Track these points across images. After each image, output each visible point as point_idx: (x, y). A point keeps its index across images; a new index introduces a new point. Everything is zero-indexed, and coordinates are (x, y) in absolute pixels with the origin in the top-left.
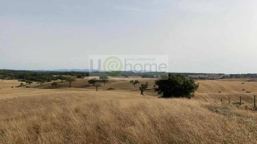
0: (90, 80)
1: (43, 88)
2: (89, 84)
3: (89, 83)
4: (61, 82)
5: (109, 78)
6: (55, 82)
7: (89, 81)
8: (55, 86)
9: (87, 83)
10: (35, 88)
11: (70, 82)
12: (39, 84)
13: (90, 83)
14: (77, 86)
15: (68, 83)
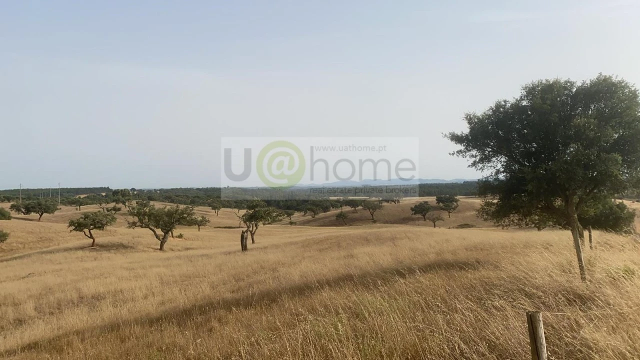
0: (416, 206)
1: (319, 225)
2: (414, 216)
3: (414, 212)
4: (353, 212)
5: (458, 200)
6: (342, 212)
7: (412, 209)
8: (342, 220)
9: (410, 213)
10: (304, 225)
11: (371, 210)
12: (310, 217)
13: (415, 214)
14: (386, 219)
15: (367, 213)
